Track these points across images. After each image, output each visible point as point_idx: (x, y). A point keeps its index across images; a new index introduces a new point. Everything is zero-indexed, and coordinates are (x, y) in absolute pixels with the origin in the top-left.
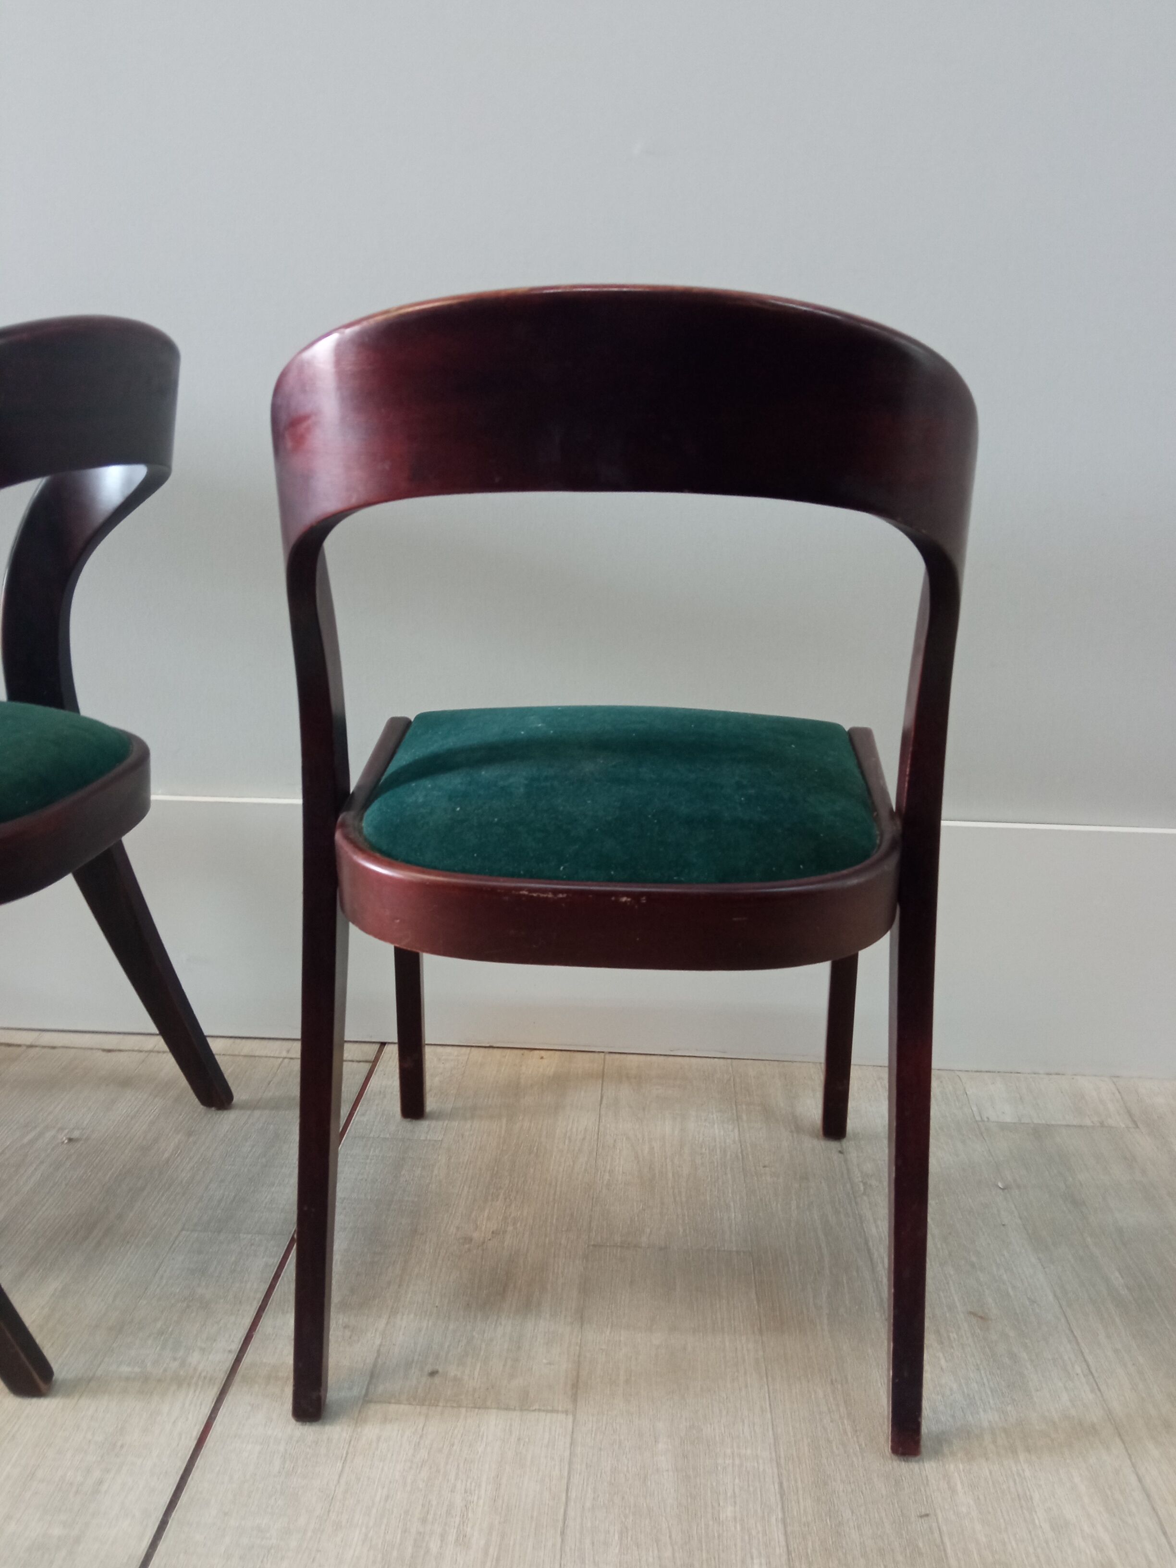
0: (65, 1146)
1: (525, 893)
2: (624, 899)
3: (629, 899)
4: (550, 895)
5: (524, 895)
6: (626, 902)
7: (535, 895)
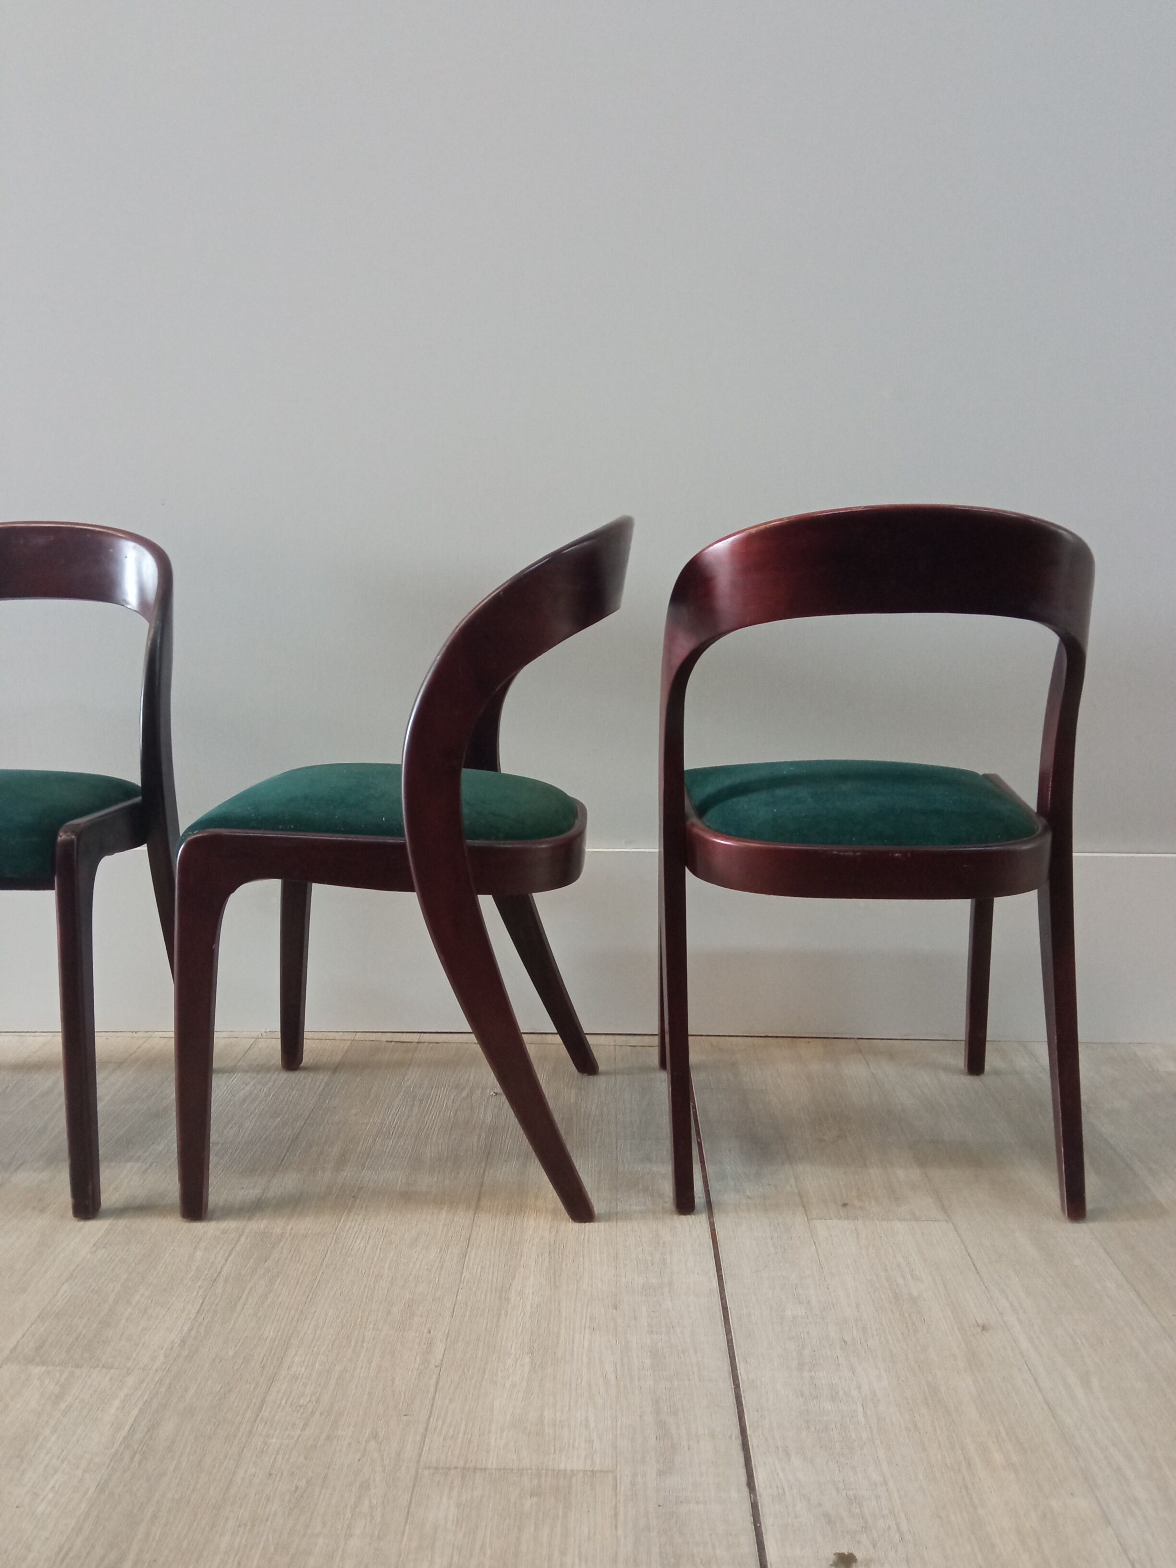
0: (495, 1097)
1: (836, 852)
2: (897, 855)
3: (900, 855)
4: (851, 854)
5: (835, 854)
6: (898, 856)
7: (842, 854)
